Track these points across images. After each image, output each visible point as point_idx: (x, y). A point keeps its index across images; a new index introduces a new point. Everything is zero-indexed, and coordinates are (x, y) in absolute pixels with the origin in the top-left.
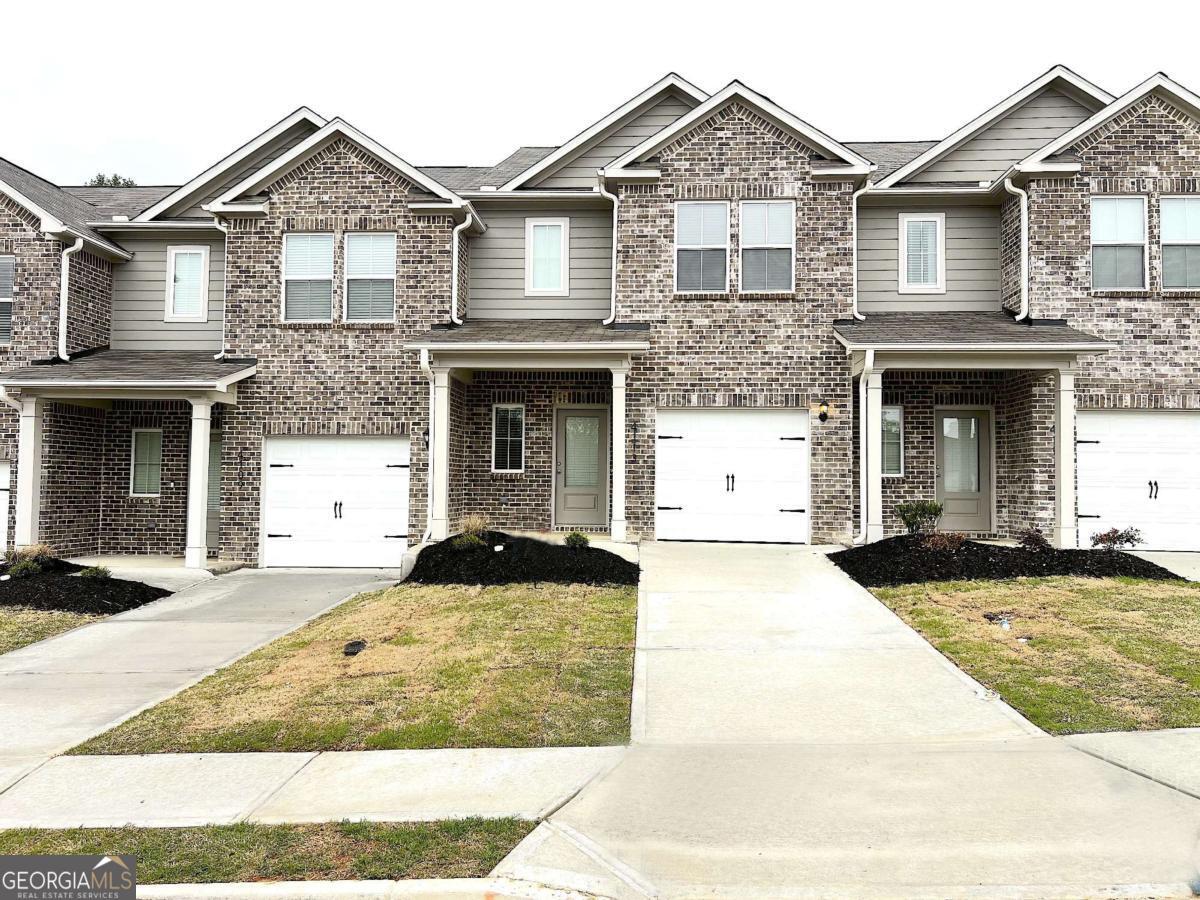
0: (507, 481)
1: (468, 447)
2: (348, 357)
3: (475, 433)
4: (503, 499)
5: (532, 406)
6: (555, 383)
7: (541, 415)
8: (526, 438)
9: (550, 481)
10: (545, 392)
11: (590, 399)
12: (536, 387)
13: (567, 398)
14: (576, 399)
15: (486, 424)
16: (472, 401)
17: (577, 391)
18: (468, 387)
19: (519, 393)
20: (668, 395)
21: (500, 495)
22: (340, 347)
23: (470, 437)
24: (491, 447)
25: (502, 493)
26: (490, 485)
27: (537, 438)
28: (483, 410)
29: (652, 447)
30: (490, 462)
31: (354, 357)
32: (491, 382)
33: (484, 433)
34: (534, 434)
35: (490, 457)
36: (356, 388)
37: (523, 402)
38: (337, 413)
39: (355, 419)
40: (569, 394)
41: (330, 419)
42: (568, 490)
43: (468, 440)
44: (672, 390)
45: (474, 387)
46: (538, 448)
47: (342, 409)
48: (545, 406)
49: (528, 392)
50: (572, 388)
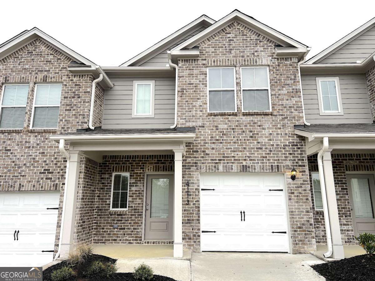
0: (118, 215)
1: (98, 196)
2: (29, 147)
3: (102, 189)
4: (116, 226)
5: (133, 173)
6: (146, 161)
7: (138, 178)
8: (129, 191)
9: (142, 215)
10: (141, 166)
11: (164, 169)
12: (136, 163)
13: (152, 168)
14: (157, 169)
15: (108, 183)
16: (101, 171)
17: (157, 165)
18: (100, 164)
19: (126, 167)
20: (206, 166)
21: (114, 223)
22: (26, 142)
23: (99, 191)
24: (110, 196)
25: (115, 222)
26: (109, 218)
27: (136, 191)
28: (107, 176)
29: (198, 195)
30: (109, 204)
31: (33, 147)
32: (112, 161)
33: (107, 189)
34: (134, 189)
35: (110, 202)
36: (32, 165)
37: (129, 171)
38: (19, 179)
39: (30, 182)
40: (154, 167)
41: (15, 182)
42: (152, 220)
44: (208, 163)
45: (103, 164)
46: (136, 196)
47: (23, 176)
48: (140, 173)
49: (132, 166)
50: (155, 163)
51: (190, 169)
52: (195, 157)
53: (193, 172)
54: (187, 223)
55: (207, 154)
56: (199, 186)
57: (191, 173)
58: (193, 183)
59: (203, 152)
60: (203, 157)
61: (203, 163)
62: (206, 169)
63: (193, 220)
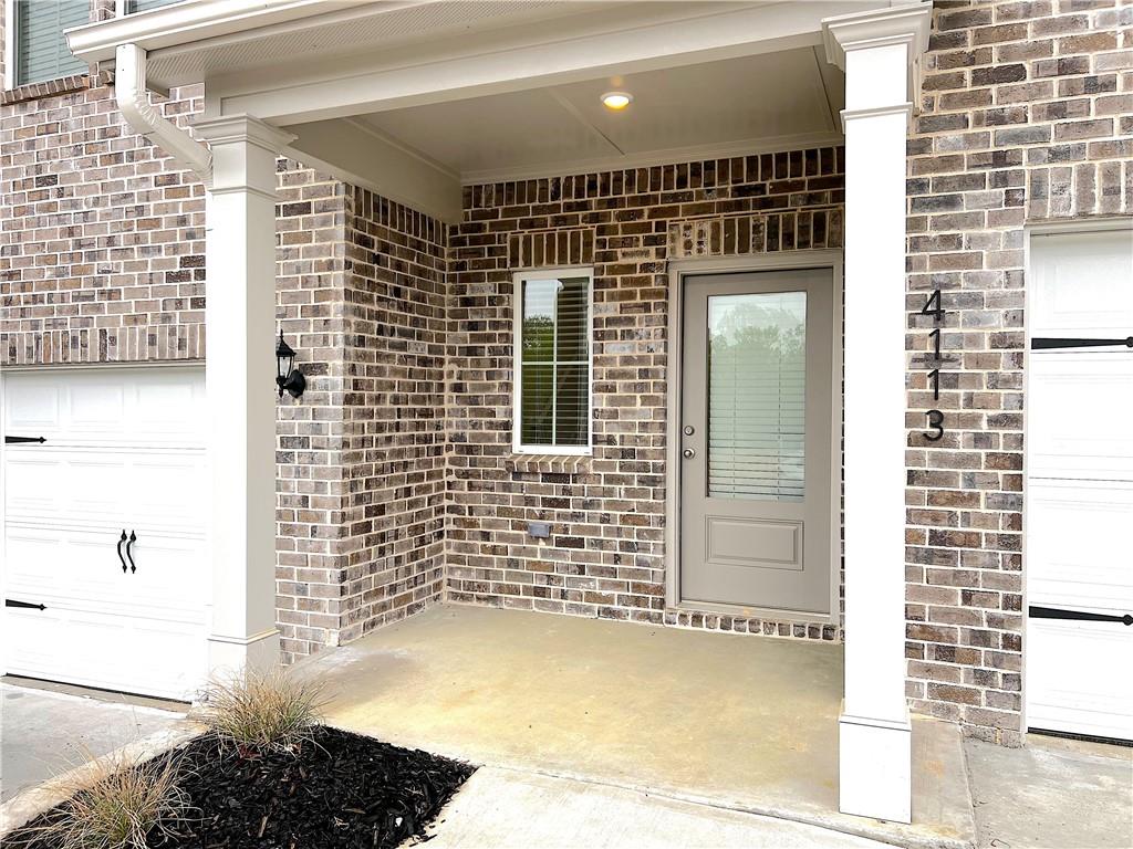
0: (548, 477)
1: (458, 388)
3: (471, 351)
4: (540, 526)
5: (612, 270)
6: (675, 197)
7: (643, 290)
8: (596, 361)
9: (663, 481)
10: (646, 227)
11: (780, 237)
12: (620, 217)
13: (708, 238)
14: (736, 239)
15: (495, 325)
16: (461, 266)
17: (736, 215)
18: (454, 230)
19: (575, 237)
20: (1086, 175)
21: (531, 514)
23: (459, 363)
24: (508, 387)
25: (538, 509)
26: (507, 487)
27: (627, 360)
28: (487, 289)
30: (507, 426)
32: (507, 212)
33: (493, 351)
34: (615, 349)
35: (510, 413)
37: (587, 258)
40: (716, 227)
43: (455, 368)
45: (465, 229)
46: (627, 387)
48: (646, 267)
49: (601, 231)
50: (726, 207)
51: (951, 202)
52: (997, 119)
53: (975, 221)
54: (929, 557)
55: (1093, 85)
56: (1019, 319)
57: (964, 233)
58: (975, 300)
59: (1064, 68)
60: (1056, 111)
61: (1056, 155)
62: (1086, 197)
63: (971, 540)
